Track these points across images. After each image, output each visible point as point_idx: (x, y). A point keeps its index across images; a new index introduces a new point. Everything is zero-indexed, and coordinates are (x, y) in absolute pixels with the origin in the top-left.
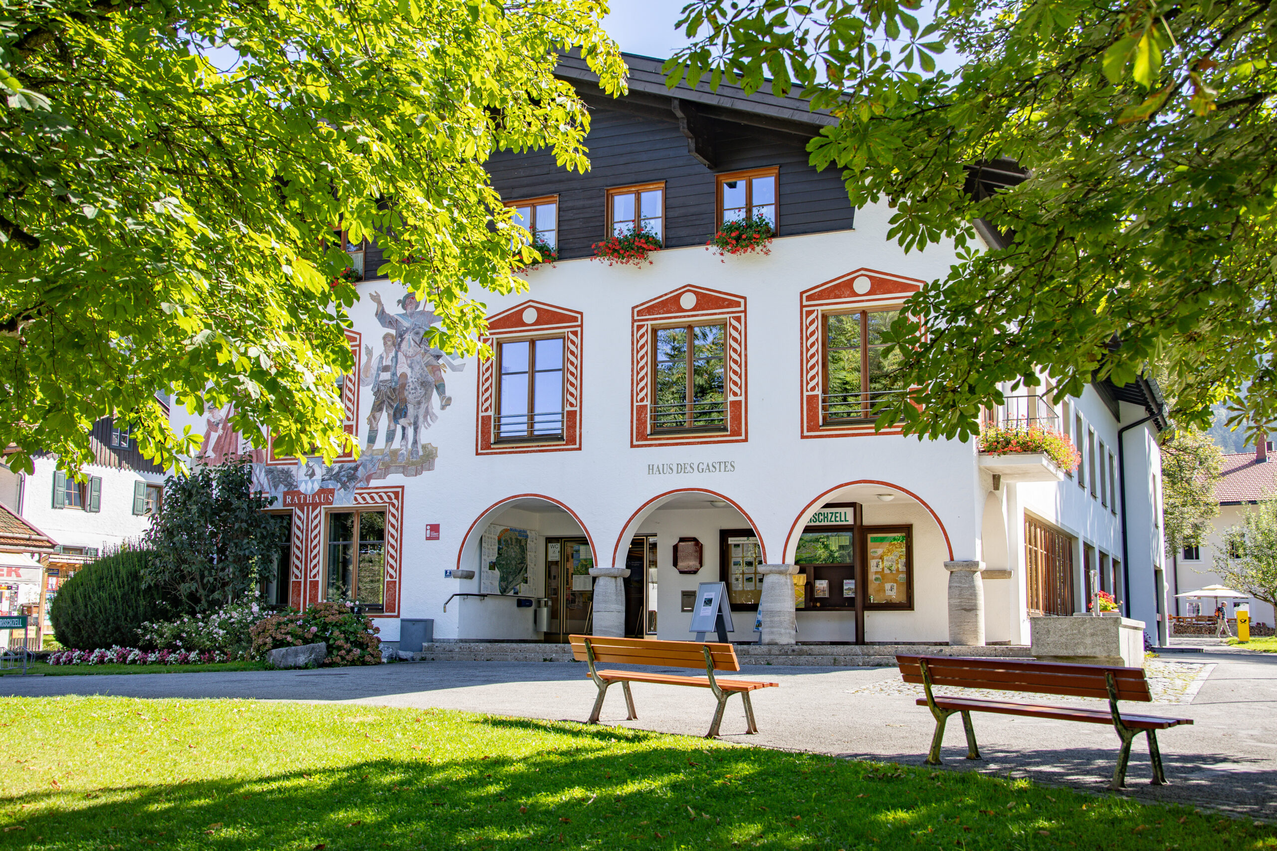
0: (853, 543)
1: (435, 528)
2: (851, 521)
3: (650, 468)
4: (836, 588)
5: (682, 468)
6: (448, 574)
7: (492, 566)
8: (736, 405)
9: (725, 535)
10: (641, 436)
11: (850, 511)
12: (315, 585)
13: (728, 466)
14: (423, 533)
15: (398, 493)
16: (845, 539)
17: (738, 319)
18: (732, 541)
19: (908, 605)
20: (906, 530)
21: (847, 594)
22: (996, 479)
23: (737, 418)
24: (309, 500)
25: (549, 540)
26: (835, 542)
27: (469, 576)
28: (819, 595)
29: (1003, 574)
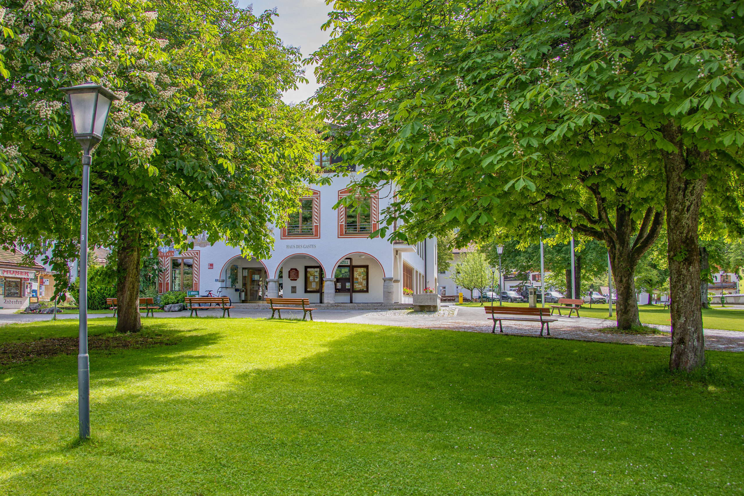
0: (350, 271)
1: (211, 265)
2: (349, 264)
3: (287, 246)
4: (343, 286)
5: (298, 247)
6: (217, 280)
7: (229, 277)
8: (316, 226)
9: (306, 268)
10: (284, 235)
11: (349, 260)
12: (167, 284)
13: (313, 246)
14: (207, 267)
15: (198, 253)
16: (347, 270)
17: (317, 198)
18: (308, 270)
19: (367, 291)
20: (367, 267)
21: (347, 287)
22: (397, 251)
23: (317, 231)
24: (165, 255)
25: (244, 269)
26: (344, 270)
27: (223, 281)
28: (338, 288)
29: (397, 281)
